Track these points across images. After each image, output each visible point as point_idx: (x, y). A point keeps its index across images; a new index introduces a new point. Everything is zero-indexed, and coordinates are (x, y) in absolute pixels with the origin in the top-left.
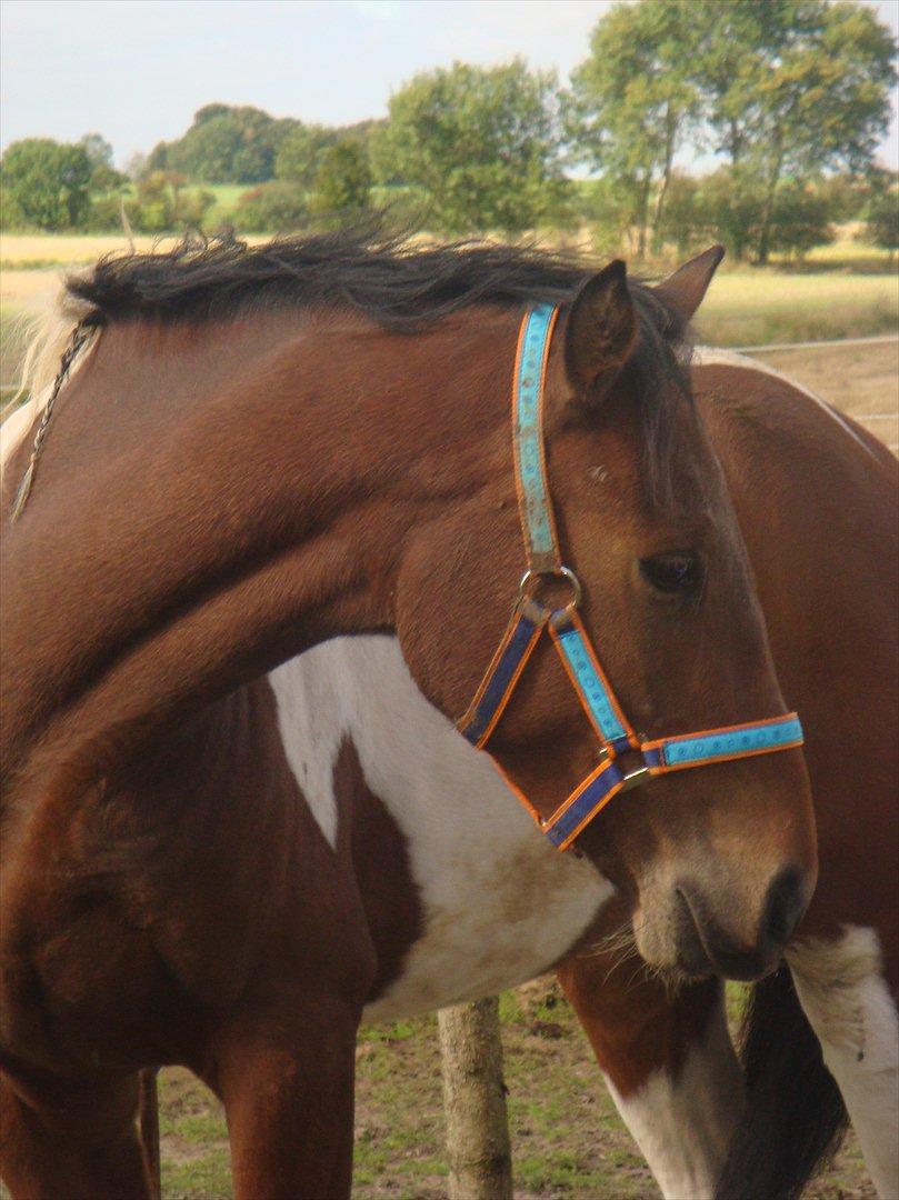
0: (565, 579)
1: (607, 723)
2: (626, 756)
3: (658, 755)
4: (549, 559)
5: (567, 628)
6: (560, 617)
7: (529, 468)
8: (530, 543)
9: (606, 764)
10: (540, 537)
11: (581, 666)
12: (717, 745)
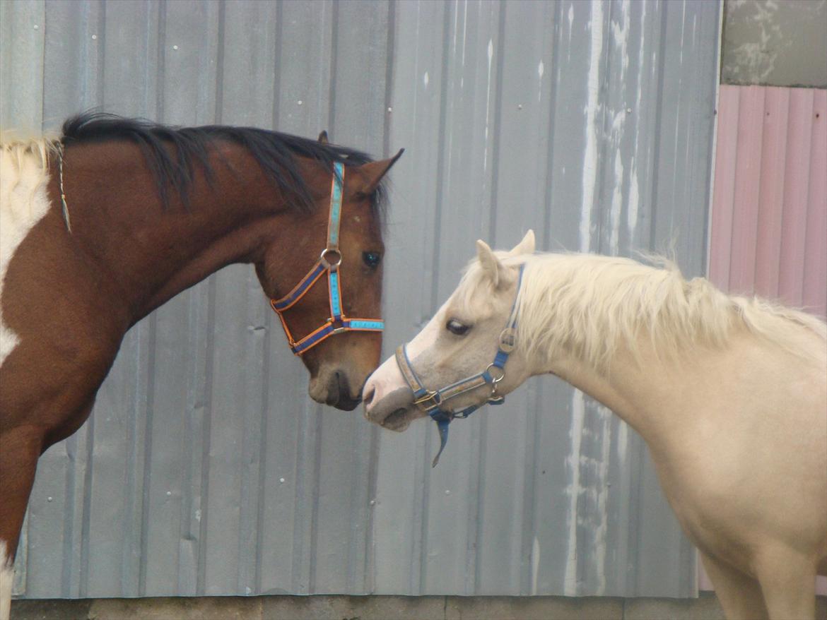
0: (338, 254)
1: (336, 309)
2: (338, 322)
3: (348, 323)
4: (335, 246)
5: (334, 272)
6: (333, 267)
7: (335, 214)
8: (330, 240)
9: (330, 324)
10: (333, 238)
11: (334, 286)
12: (373, 325)
